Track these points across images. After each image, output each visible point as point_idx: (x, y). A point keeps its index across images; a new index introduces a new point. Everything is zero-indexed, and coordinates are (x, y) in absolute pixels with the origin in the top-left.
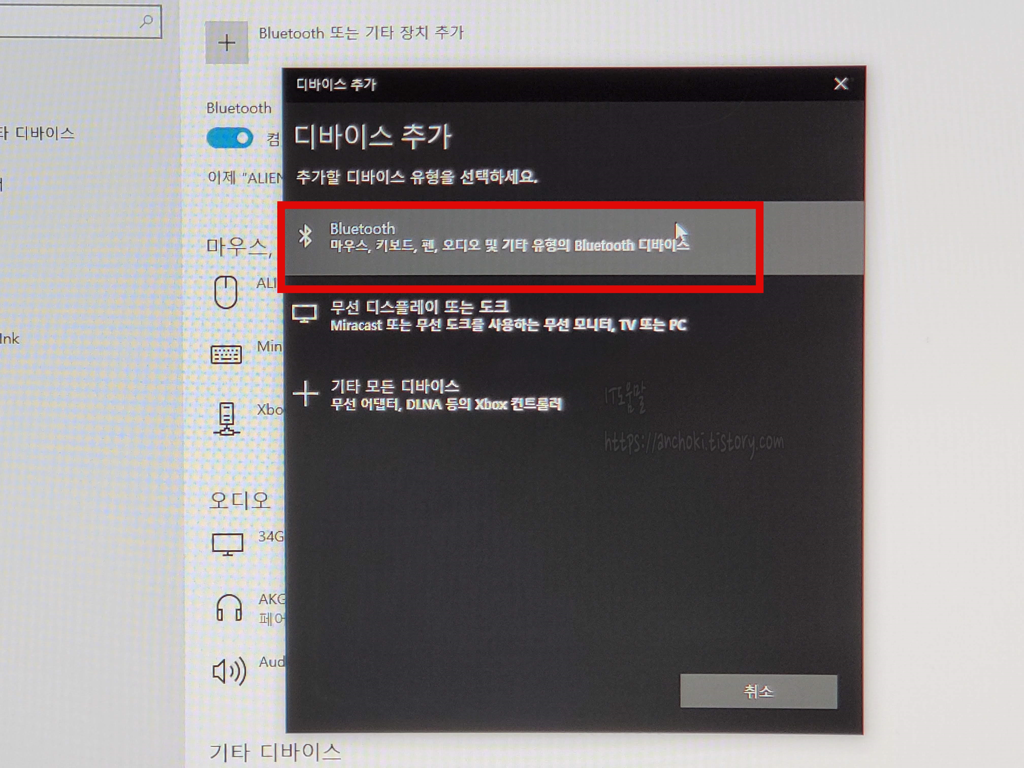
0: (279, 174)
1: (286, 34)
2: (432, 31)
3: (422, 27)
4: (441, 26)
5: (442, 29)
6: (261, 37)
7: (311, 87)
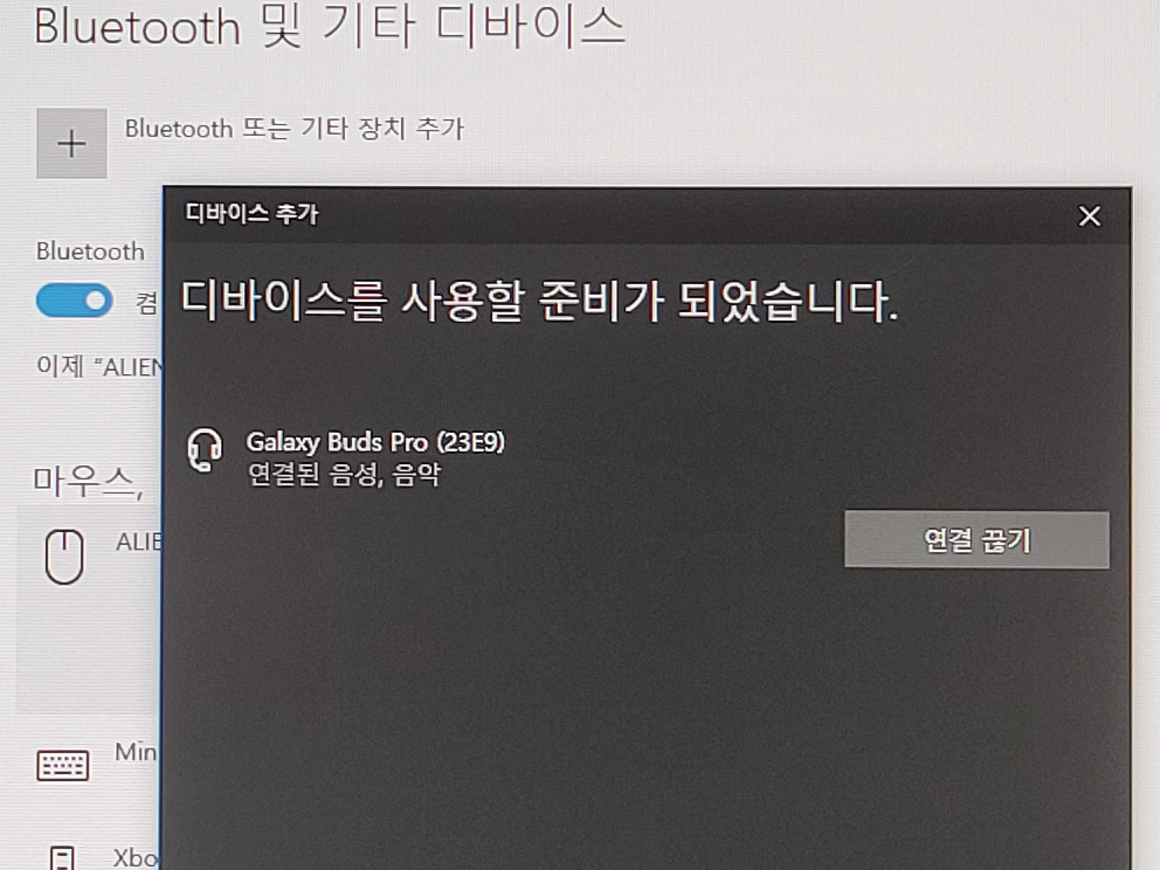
0: (155, 361)
1: (170, 130)
2: (412, 125)
3: (395, 119)
4: (426, 118)
5: (428, 123)
6: (128, 135)
7: (209, 217)
